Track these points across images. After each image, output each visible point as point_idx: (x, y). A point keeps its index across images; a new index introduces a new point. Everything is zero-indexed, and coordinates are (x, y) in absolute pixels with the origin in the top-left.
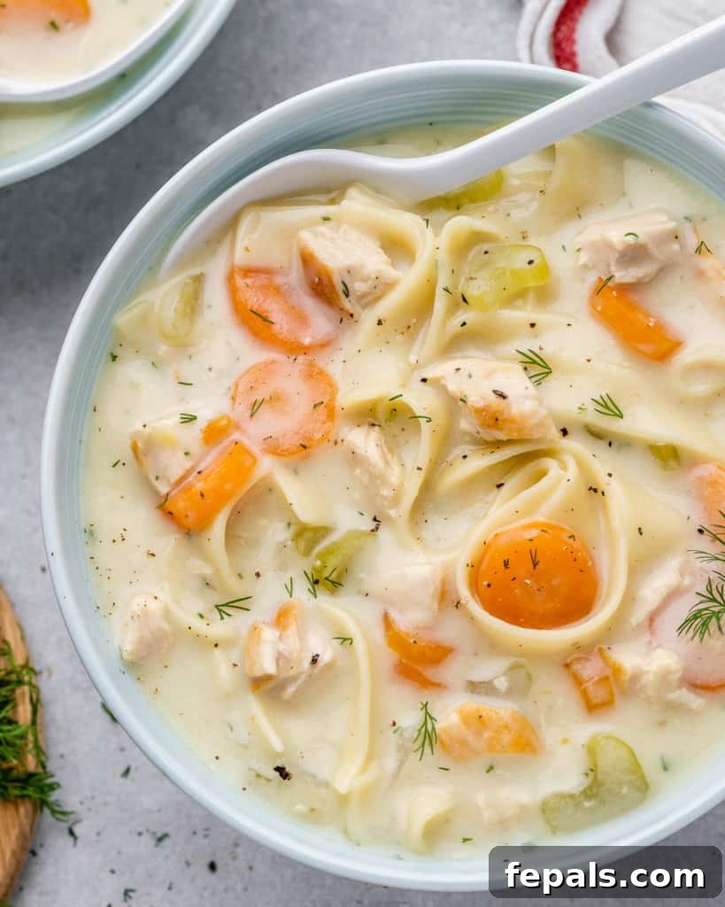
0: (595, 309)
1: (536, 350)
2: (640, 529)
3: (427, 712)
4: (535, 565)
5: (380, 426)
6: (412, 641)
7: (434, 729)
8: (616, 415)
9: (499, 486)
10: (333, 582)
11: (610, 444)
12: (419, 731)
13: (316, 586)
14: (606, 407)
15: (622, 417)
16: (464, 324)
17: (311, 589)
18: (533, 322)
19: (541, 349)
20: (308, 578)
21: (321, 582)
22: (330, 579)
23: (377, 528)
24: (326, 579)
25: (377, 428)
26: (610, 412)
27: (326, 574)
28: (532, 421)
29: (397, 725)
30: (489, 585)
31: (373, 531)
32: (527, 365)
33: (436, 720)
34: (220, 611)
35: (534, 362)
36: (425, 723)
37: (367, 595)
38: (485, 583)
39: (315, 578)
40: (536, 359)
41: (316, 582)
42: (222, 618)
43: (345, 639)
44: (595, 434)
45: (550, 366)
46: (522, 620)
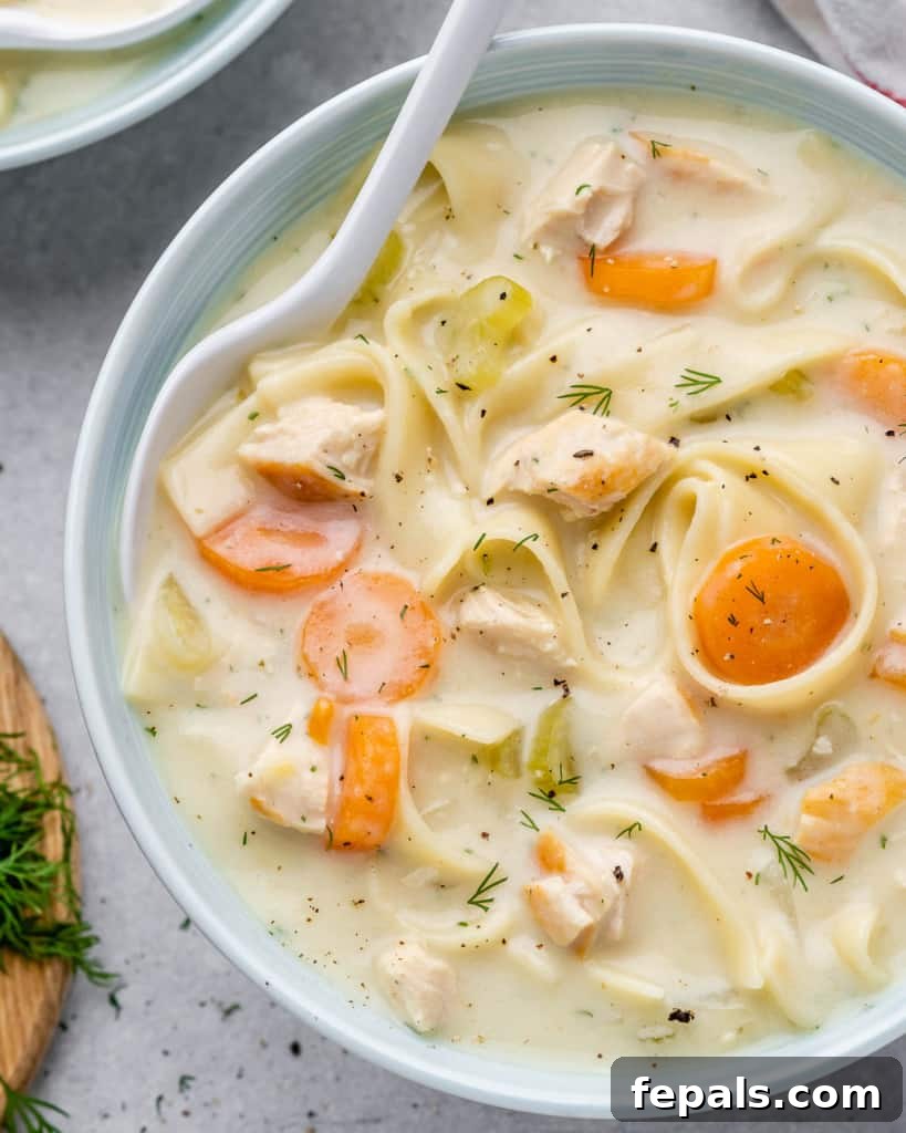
0: (603, 293)
1: (578, 381)
2: (833, 479)
3: (773, 837)
4: (762, 599)
5: (483, 584)
6: (701, 777)
7: (793, 847)
8: (712, 384)
9: (654, 548)
10: (569, 781)
11: (728, 418)
12: (781, 860)
13: (554, 799)
14: (696, 382)
15: (719, 381)
16: (483, 412)
17: (553, 806)
18: (551, 356)
19: (581, 376)
20: (541, 798)
21: (556, 790)
22: (564, 779)
23: (567, 690)
24: (561, 783)
25: (482, 589)
26: (704, 386)
27: (557, 778)
28: (639, 456)
29: (754, 875)
30: (732, 657)
31: (565, 696)
32: (580, 404)
33: (788, 837)
34: (477, 903)
35: (586, 395)
36: (780, 849)
37: (613, 766)
38: (727, 657)
39: (547, 792)
40: (586, 390)
41: (552, 794)
42: (486, 909)
43: (630, 829)
44: (705, 419)
45: (605, 387)
46: (790, 666)
